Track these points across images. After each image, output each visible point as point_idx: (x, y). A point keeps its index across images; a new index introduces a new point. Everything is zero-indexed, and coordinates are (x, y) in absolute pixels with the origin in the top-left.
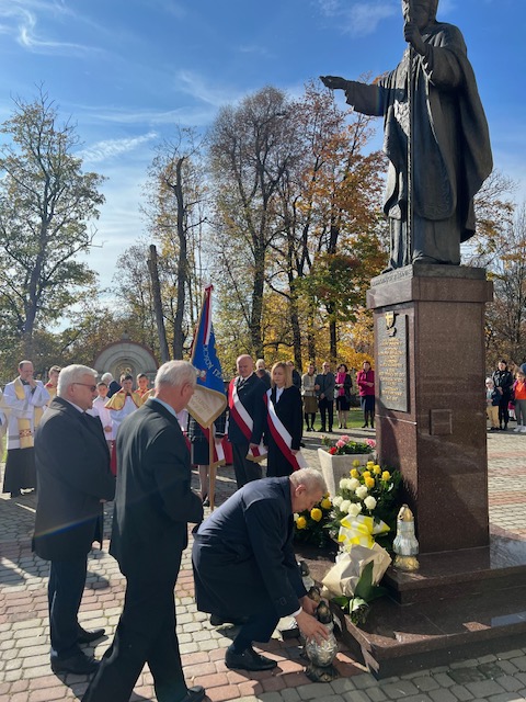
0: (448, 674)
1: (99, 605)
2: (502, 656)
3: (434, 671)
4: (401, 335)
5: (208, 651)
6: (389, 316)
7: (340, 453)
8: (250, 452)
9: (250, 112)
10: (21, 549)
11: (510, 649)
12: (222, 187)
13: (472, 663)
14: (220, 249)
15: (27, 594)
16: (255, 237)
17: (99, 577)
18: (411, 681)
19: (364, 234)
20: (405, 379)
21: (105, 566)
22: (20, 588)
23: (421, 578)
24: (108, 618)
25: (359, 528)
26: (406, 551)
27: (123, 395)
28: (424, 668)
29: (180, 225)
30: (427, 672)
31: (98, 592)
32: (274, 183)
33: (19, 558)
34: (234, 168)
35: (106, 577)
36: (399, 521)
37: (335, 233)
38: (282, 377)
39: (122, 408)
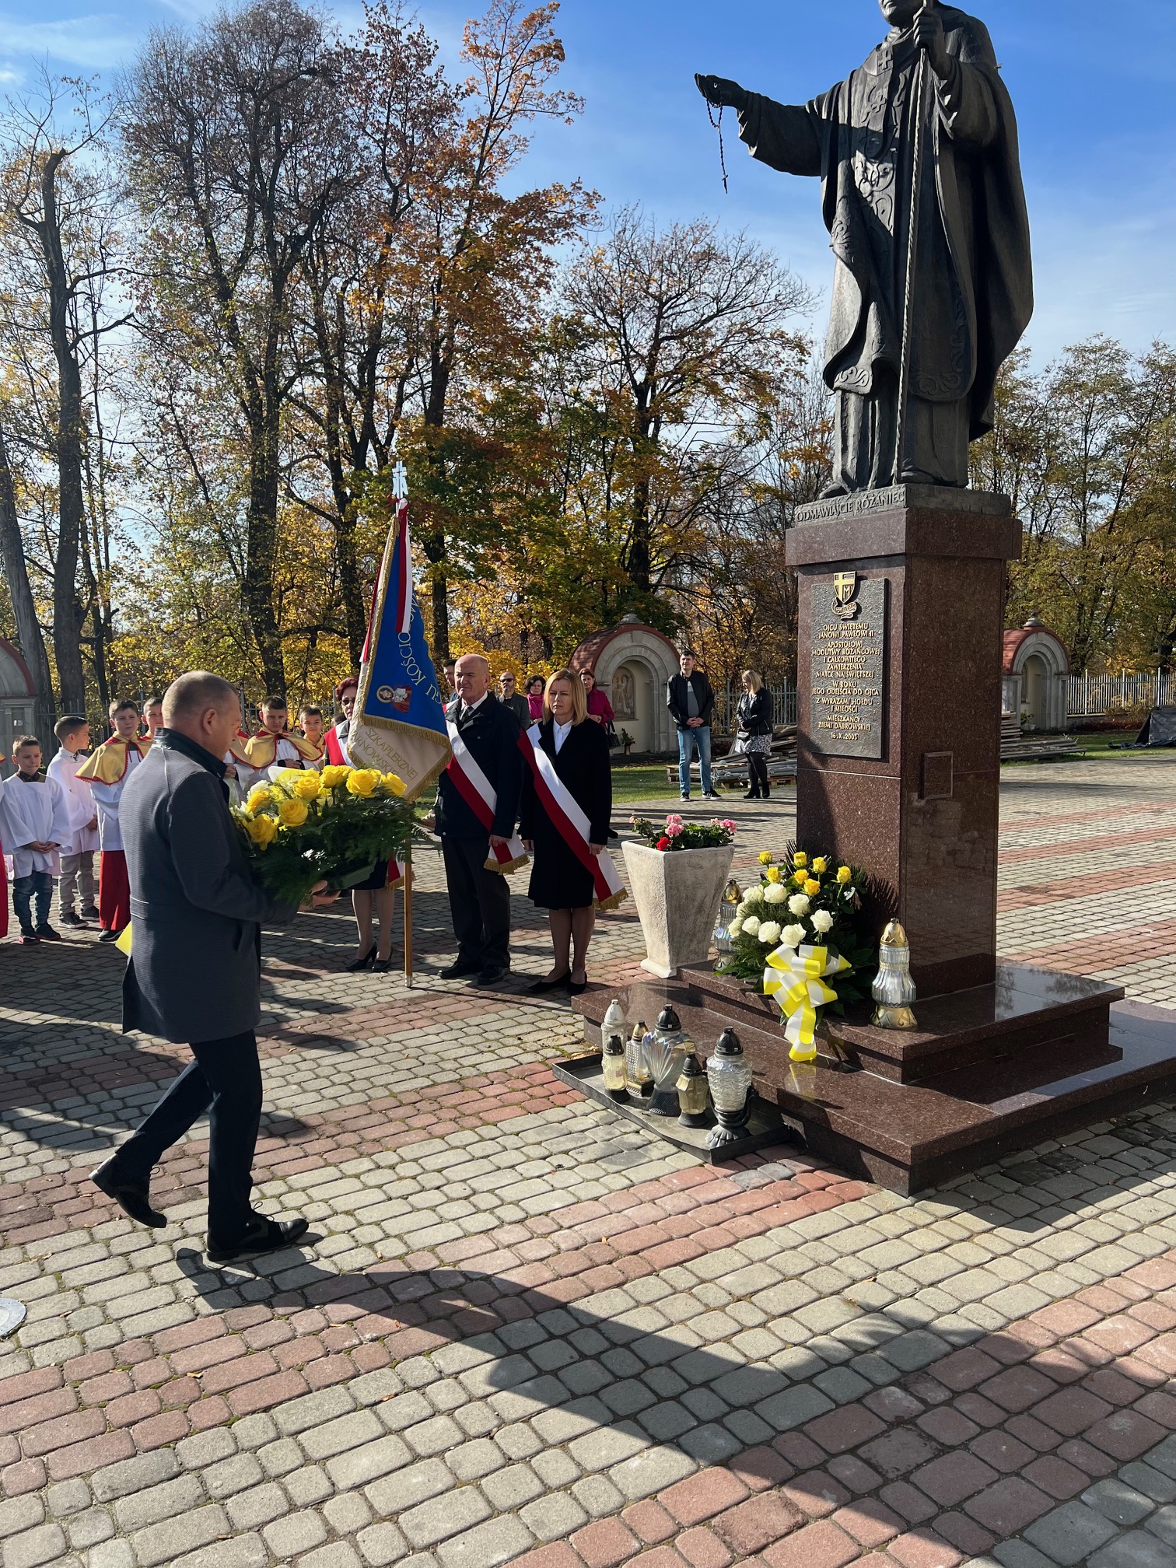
0: (1003, 1174)
1: (316, 1159)
2: (1066, 1141)
3: (983, 1171)
4: (873, 617)
5: (597, 1199)
6: (843, 581)
7: (676, 848)
8: (492, 855)
9: (229, 55)
11: (1073, 1130)
12: (158, 237)
13: (1028, 1155)
14: (162, 395)
16: (250, 372)
18: (956, 1190)
19: (508, 383)
20: (880, 699)
23: (927, 1037)
24: (357, 1176)
25: (807, 967)
26: (895, 997)
27: (121, 747)
28: (966, 1171)
29: (57, 326)
30: (970, 1176)
32: (296, 242)
34: (192, 193)
36: (883, 947)
37: (441, 375)
38: (567, 699)
39: (121, 779)
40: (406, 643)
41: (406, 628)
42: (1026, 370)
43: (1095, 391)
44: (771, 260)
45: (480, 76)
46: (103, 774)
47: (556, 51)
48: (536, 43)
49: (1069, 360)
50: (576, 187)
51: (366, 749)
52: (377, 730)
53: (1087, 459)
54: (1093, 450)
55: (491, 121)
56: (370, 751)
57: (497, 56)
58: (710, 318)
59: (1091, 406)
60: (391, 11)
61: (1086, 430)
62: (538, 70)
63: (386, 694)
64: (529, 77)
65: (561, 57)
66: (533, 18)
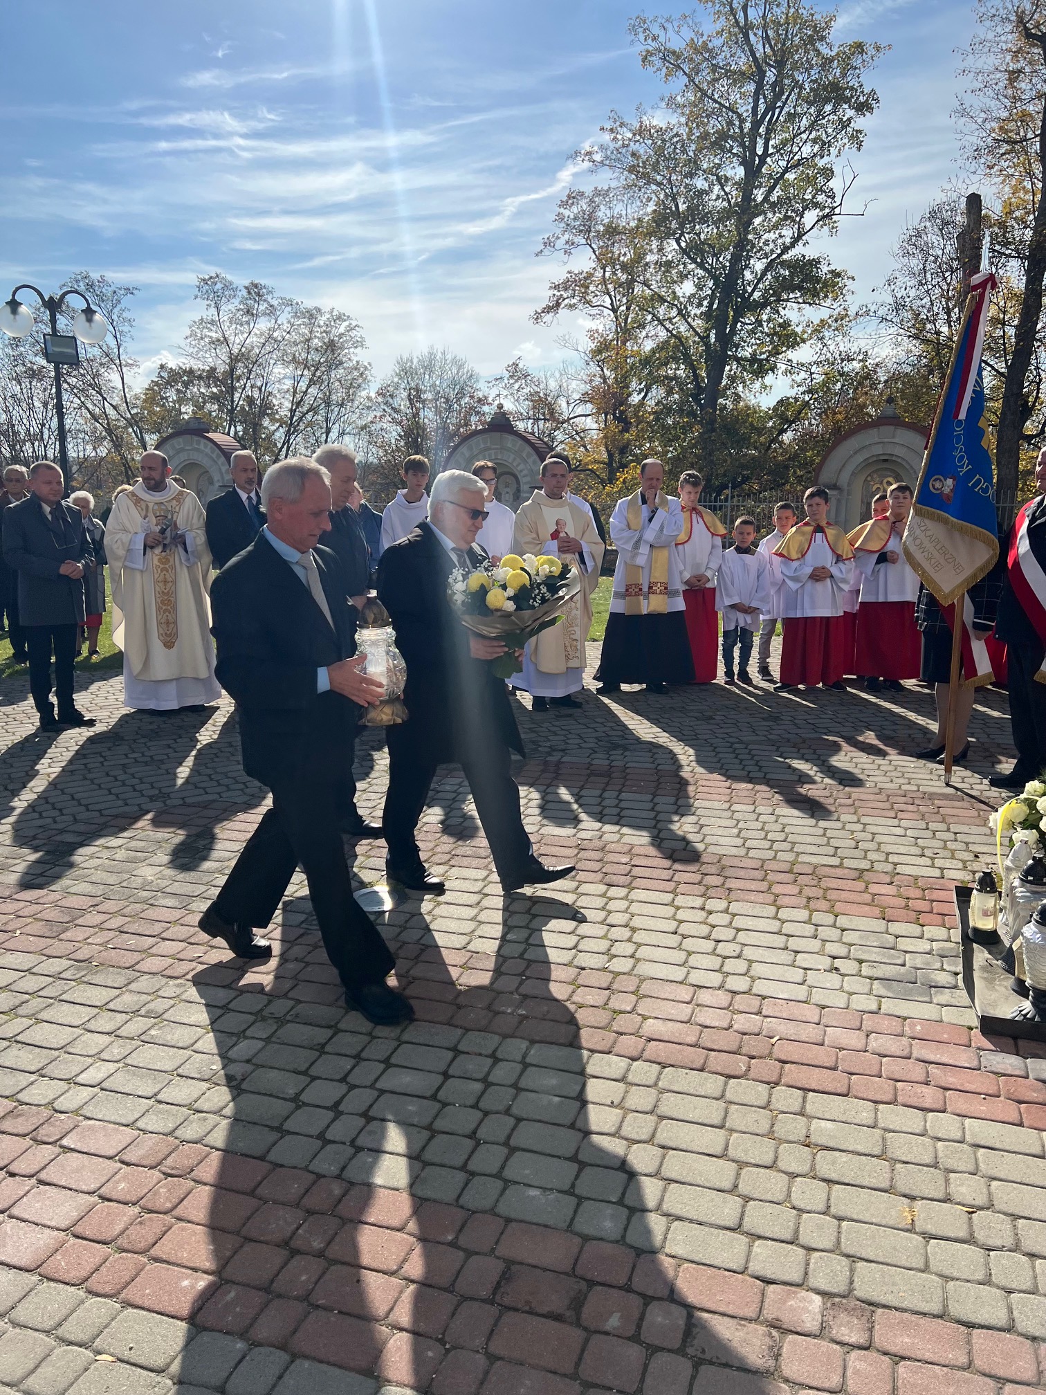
1: (672, 885)
5: (823, 1007)
8: (1044, 667)
10: (589, 776)
15: (572, 842)
17: (688, 842)
21: (705, 830)
22: (567, 831)
24: (678, 908)
27: (809, 529)
31: (677, 866)
33: (582, 788)
35: (700, 847)
39: (803, 556)
40: (959, 431)
41: (962, 416)
46: (788, 551)
51: (915, 539)
52: (926, 521)
56: (918, 542)
63: (938, 485)
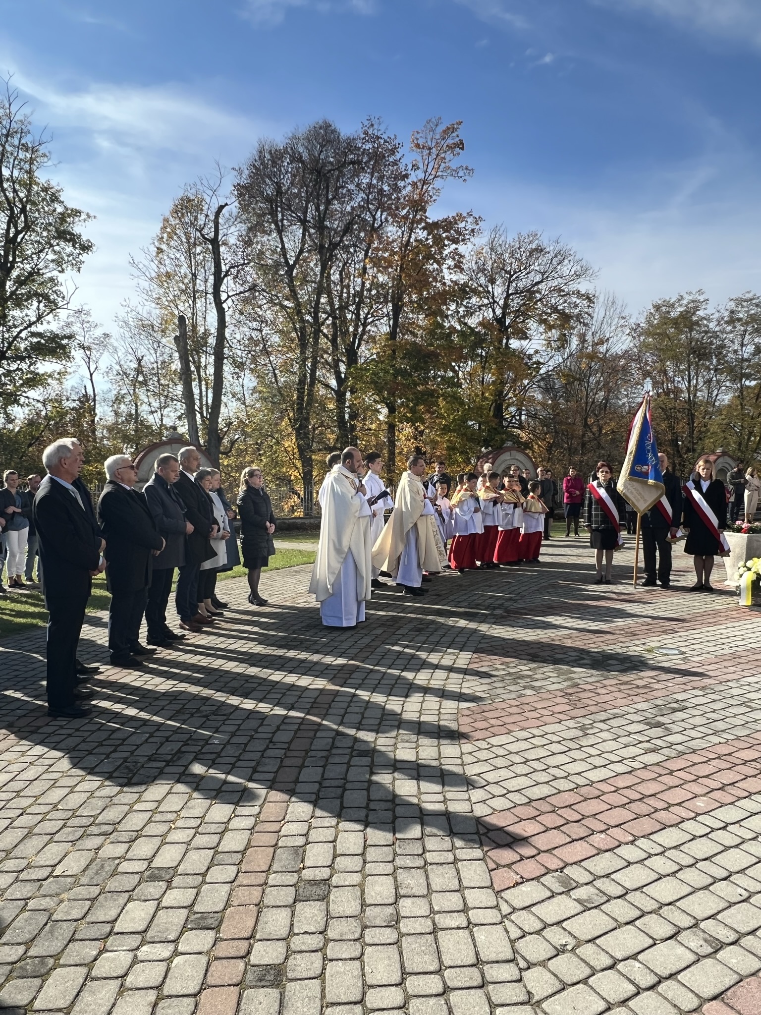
8: (669, 535)
42: (706, 311)
43: (747, 323)
44: (572, 252)
45: (419, 159)
47: (461, 145)
48: (450, 141)
49: (732, 305)
50: (469, 214)
53: (743, 360)
54: (746, 356)
55: (425, 182)
57: (430, 149)
58: (538, 283)
59: (745, 331)
60: (376, 126)
61: (742, 345)
62: (449, 156)
64: (444, 158)
65: (462, 149)
66: (448, 128)
